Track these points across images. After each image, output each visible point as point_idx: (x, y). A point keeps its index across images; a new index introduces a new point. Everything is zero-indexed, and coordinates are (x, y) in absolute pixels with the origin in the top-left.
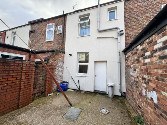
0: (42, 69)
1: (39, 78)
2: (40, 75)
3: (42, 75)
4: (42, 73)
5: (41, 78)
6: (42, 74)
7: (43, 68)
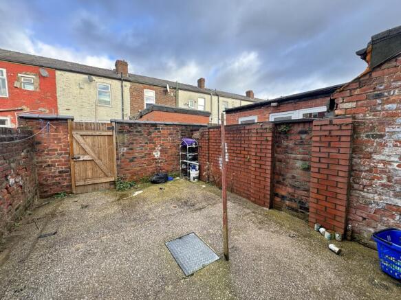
0: (301, 139)
1: (291, 162)
2: (294, 155)
3: (299, 156)
4: (301, 150)
5: (299, 164)
6: (300, 154)
7: (304, 136)
